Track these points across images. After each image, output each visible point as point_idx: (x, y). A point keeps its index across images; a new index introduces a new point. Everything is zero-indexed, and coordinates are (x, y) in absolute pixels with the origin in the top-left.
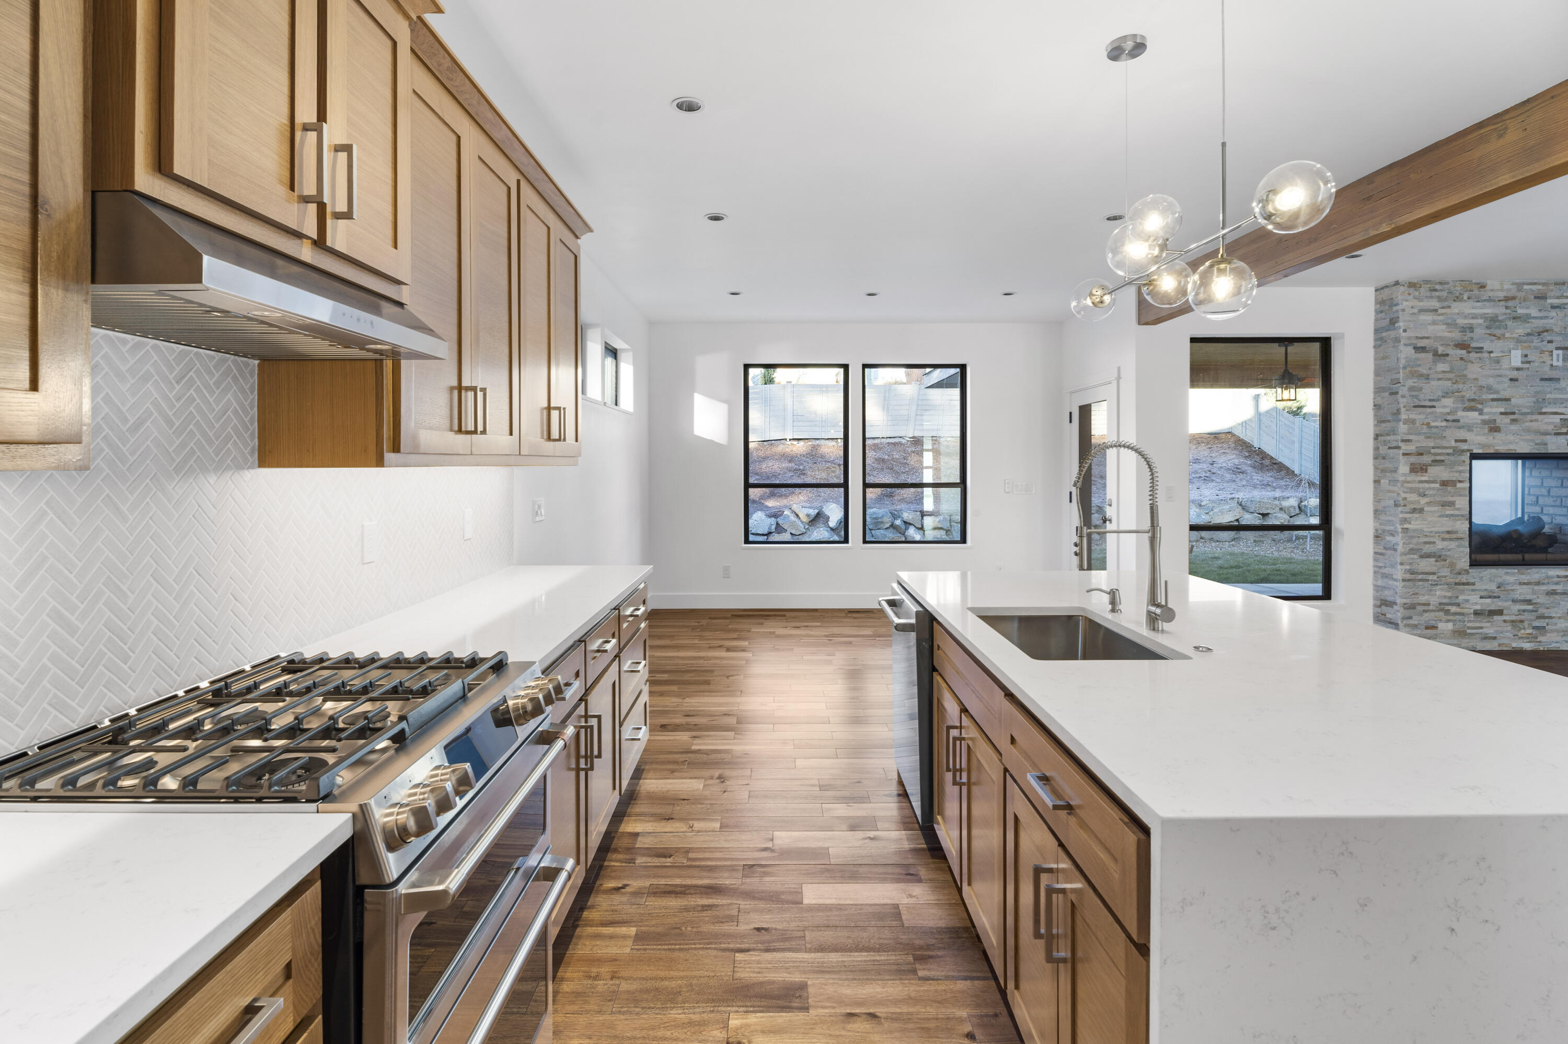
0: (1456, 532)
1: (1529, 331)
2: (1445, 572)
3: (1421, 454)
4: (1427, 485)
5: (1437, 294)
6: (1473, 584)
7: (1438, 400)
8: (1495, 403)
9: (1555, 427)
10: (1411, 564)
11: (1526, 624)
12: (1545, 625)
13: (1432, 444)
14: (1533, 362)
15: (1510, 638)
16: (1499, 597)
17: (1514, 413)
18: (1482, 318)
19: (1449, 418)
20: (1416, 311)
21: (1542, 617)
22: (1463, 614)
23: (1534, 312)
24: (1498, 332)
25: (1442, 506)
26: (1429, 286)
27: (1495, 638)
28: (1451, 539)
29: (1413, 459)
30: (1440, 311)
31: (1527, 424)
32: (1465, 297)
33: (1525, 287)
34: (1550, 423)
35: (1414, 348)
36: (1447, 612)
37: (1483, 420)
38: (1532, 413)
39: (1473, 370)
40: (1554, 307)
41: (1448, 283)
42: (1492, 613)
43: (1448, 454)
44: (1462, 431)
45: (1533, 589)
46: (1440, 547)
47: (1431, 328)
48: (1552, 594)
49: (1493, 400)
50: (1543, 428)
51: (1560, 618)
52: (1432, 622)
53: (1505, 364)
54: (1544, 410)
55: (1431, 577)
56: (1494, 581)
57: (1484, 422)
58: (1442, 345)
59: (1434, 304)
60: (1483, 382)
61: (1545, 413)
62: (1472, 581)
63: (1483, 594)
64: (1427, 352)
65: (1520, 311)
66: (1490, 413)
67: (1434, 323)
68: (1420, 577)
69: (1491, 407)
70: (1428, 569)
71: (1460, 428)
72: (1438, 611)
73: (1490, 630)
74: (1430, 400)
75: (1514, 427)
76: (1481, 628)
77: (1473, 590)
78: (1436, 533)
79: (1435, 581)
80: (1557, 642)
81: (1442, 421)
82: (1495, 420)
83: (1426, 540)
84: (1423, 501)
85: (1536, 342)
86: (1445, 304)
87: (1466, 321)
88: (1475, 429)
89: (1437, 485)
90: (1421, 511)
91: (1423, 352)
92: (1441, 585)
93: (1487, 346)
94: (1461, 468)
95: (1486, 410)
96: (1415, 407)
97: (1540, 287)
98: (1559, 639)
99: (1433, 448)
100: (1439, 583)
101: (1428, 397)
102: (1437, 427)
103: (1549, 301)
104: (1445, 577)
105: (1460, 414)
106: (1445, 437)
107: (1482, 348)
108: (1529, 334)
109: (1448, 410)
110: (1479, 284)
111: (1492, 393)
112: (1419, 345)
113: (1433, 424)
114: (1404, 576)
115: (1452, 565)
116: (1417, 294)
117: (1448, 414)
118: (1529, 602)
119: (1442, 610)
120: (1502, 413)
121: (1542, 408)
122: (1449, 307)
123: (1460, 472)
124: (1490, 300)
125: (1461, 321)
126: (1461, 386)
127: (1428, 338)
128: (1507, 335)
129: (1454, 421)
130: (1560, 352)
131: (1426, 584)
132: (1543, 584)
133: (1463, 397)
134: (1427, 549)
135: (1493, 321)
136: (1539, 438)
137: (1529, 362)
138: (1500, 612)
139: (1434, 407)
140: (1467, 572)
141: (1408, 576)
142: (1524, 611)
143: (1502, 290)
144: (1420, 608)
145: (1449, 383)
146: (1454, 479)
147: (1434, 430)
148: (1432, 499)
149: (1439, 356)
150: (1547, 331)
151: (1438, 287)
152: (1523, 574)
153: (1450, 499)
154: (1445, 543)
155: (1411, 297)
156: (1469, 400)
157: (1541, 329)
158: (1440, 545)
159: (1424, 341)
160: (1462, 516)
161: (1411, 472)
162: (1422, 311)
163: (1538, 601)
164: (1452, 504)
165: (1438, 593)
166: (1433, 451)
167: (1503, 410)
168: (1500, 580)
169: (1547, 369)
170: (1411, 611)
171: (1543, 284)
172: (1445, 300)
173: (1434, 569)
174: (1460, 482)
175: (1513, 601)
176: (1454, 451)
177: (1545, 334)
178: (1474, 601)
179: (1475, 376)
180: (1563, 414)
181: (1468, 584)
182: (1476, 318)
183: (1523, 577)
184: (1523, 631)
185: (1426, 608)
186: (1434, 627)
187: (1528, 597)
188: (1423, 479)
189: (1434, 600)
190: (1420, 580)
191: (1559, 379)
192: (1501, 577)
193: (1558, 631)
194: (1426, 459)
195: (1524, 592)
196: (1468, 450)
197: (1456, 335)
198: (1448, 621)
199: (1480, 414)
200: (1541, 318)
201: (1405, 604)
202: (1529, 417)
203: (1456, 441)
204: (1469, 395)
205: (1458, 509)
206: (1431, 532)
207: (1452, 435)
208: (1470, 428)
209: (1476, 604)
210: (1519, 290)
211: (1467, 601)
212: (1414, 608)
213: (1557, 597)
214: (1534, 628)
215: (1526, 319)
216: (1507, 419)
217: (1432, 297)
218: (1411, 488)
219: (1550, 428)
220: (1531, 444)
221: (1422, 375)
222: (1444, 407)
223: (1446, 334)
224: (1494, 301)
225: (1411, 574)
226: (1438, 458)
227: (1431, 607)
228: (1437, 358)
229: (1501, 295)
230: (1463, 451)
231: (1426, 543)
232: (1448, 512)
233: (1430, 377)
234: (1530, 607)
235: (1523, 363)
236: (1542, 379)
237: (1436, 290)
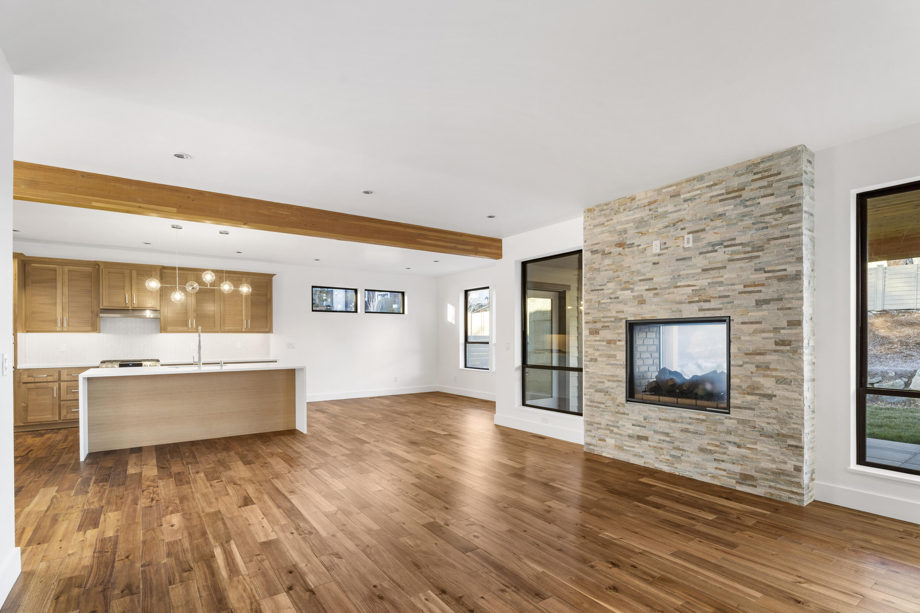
0: (617, 376)
1: (667, 224)
2: (610, 403)
3: (595, 322)
4: (598, 343)
5: (604, 212)
6: (628, 414)
7: (605, 285)
8: (642, 283)
9: (688, 297)
10: (590, 395)
11: (665, 451)
12: (680, 455)
13: (602, 315)
14: (670, 247)
15: (652, 459)
16: (645, 427)
17: (656, 289)
18: (632, 222)
19: (612, 296)
20: (592, 227)
21: (678, 448)
22: (621, 435)
23: (670, 208)
24: (643, 230)
25: (609, 357)
26: (599, 208)
27: (642, 457)
28: (614, 381)
29: (590, 326)
30: (606, 224)
31: (666, 296)
32: (622, 210)
33: (664, 191)
34: (683, 294)
35: (591, 252)
36: (612, 431)
37: (633, 296)
38: (669, 288)
39: (628, 261)
40: (686, 201)
41: (610, 203)
42: (640, 438)
43: (611, 322)
44: (620, 304)
45: (670, 426)
46: (606, 386)
47: (600, 236)
48: (685, 431)
49: (641, 280)
50: (678, 298)
51: (692, 452)
52: (603, 436)
53: (649, 252)
54: (679, 284)
55: (601, 406)
56: (641, 415)
57: (634, 297)
58: (607, 247)
59: (602, 219)
60: (633, 268)
61: (679, 287)
62: (626, 412)
63: (635, 423)
64: (598, 253)
65: (660, 210)
66: (638, 291)
67: (602, 232)
68: (595, 404)
69: (639, 286)
70: (599, 400)
71: (619, 303)
72: (607, 430)
73: (640, 451)
74: (600, 285)
75: (656, 300)
76: (634, 447)
77: (628, 419)
78: (604, 376)
79: (603, 409)
80: (689, 471)
81: (607, 299)
82: (642, 295)
83: (599, 380)
84: (597, 353)
85: (672, 229)
86: (609, 218)
87: (622, 227)
88: (629, 303)
89: (605, 343)
90: (596, 360)
91: (596, 253)
92: (607, 411)
93: (637, 242)
94: (620, 331)
95: (636, 288)
96: (592, 291)
97: (674, 187)
98: (691, 469)
99: (603, 318)
100: (606, 410)
101: (599, 284)
102: (605, 303)
103: (682, 197)
104: (610, 407)
105: (619, 293)
106: (610, 310)
107: (633, 244)
108: (666, 227)
109: (611, 291)
110: (630, 198)
111: (640, 276)
112: (594, 249)
113: (602, 301)
114: (587, 402)
115: (614, 399)
116: (592, 215)
117: (612, 293)
118: (667, 434)
119: (609, 429)
120: (647, 290)
121: (677, 283)
122: (612, 219)
123: (619, 334)
124: (638, 207)
125: (619, 228)
126: (619, 273)
127: (599, 243)
128: (650, 230)
129: (615, 298)
130: (691, 236)
131: (598, 410)
132: (678, 422)
133: (621, 281)
134: (600, 386)
135: (641, 223)
136: (675, 307)
137: (667, 248)
138: (646, 438)
139: (603, 290)
140: (623, 405)
141: (589, 403)
142: (663, 441)
143: (646, 198)
144: (596, 426)
145: (611, 272)
146: (615, 339)
147: (603, 306)
148: (601, 353)
149: (605, 254)
150: (681, 221)
151: (605, 208)
152: (663, 412)
153: (612, 353)
154: (610, 383)
155: (589, 218)
156: (625, 283)
157: (676, 220)
158: (607, 384)
159: (596, 246)
160: (621, 365)
161: (590, 334)
162: (595, 226)
163: (674, 435)
164: (614, 356)
165: (606, 417)
166: (602, 320)
167: (647, 287)
168: (645, 414)
169: (681, 250)
170: (590, 426)
171: (677, 185)
172: (609, 215)
173: (603, 401)
174: (619, 341)
175: (655, 431)
176: (615, 319)
177: (680, 223)
178: (629, 428)
179: (628, 265)
180: (695, 286)
181: (624, 414)
182: (629, 223)
183: (663, 414)
184: (663, 456)
185: (599, 426)
186: (604, 440)
187: (666, 431)
188: (598, 338)
189: (604, 422)
190: (596, 407)
191: (691, 258)
192: (646, 412)
193: (690, 463)
194: (599, 325)
195: (663, 426)
196: (624, 318)
197: (616, 238)
198: (612, 438)
199: (632, 292)
200: (676, 211)
201: (587, 421)
202: (668, 291)
203: (617, 312)
204: (625, 279)
205: (618, 360)
206: (602, 375)
207: (615, 307)
208: (625, 303)
209: (629, 429)
210: (659, 194)
211: (624, 426)
212: (593, 425)
213: (689, 434)
214: (671, 455)
215: (665, 215)
216: (651, 294)
217: (601, 215)
218: (590, 345)
219: (684, 298)
220: (669, 311)
221: (595, 269)
222: (609, 289)
223: (610, 239)
224: (641, 207)
225: (591, 402)
226: (606, 324)
227: (602, 426)
228: (604, 256)
229: (646, 201)
230: (621, 319)
231: (599, 382)
232: (611, 362)
233: (601, 269)
234: (668, 439)
235: (661, 249)
236: (677, 260)
237: (603, 210)
